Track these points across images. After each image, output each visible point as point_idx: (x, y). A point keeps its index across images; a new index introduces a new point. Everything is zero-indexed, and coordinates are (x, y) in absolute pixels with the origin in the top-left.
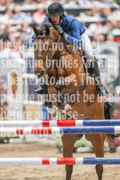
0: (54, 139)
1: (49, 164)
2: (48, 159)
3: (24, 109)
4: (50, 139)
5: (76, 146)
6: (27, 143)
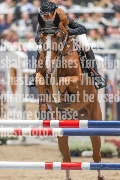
1: (53, 169)
2: (51, 164)
5: (81, 149)
6: (27, 145)
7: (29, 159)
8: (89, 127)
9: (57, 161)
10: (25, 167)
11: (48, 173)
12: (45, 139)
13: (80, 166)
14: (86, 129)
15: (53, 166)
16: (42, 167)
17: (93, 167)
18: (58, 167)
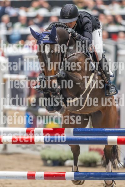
0: (39, 151)
1: (35, 179)
2: (34, 173)
3: (5, 114)
4: (35, 149)
5: (64, 158)
6: (8, 154)
7: (10, 169)
8: (74, 135)
9: (39, 171)
10: (7, 177)
11: (30, 183)
12: (27, 148)
13: (64, 176)
14: (72, 137)
15: (36, 176)
16: (24, 177)
17: (78, 177)
18: (41, 177)
